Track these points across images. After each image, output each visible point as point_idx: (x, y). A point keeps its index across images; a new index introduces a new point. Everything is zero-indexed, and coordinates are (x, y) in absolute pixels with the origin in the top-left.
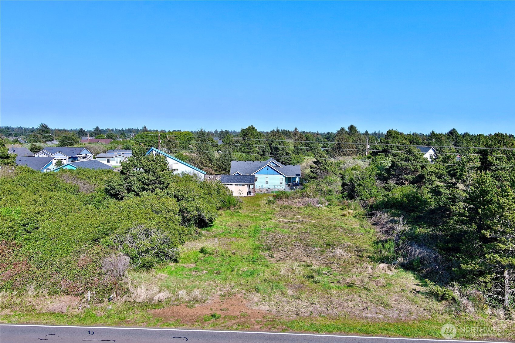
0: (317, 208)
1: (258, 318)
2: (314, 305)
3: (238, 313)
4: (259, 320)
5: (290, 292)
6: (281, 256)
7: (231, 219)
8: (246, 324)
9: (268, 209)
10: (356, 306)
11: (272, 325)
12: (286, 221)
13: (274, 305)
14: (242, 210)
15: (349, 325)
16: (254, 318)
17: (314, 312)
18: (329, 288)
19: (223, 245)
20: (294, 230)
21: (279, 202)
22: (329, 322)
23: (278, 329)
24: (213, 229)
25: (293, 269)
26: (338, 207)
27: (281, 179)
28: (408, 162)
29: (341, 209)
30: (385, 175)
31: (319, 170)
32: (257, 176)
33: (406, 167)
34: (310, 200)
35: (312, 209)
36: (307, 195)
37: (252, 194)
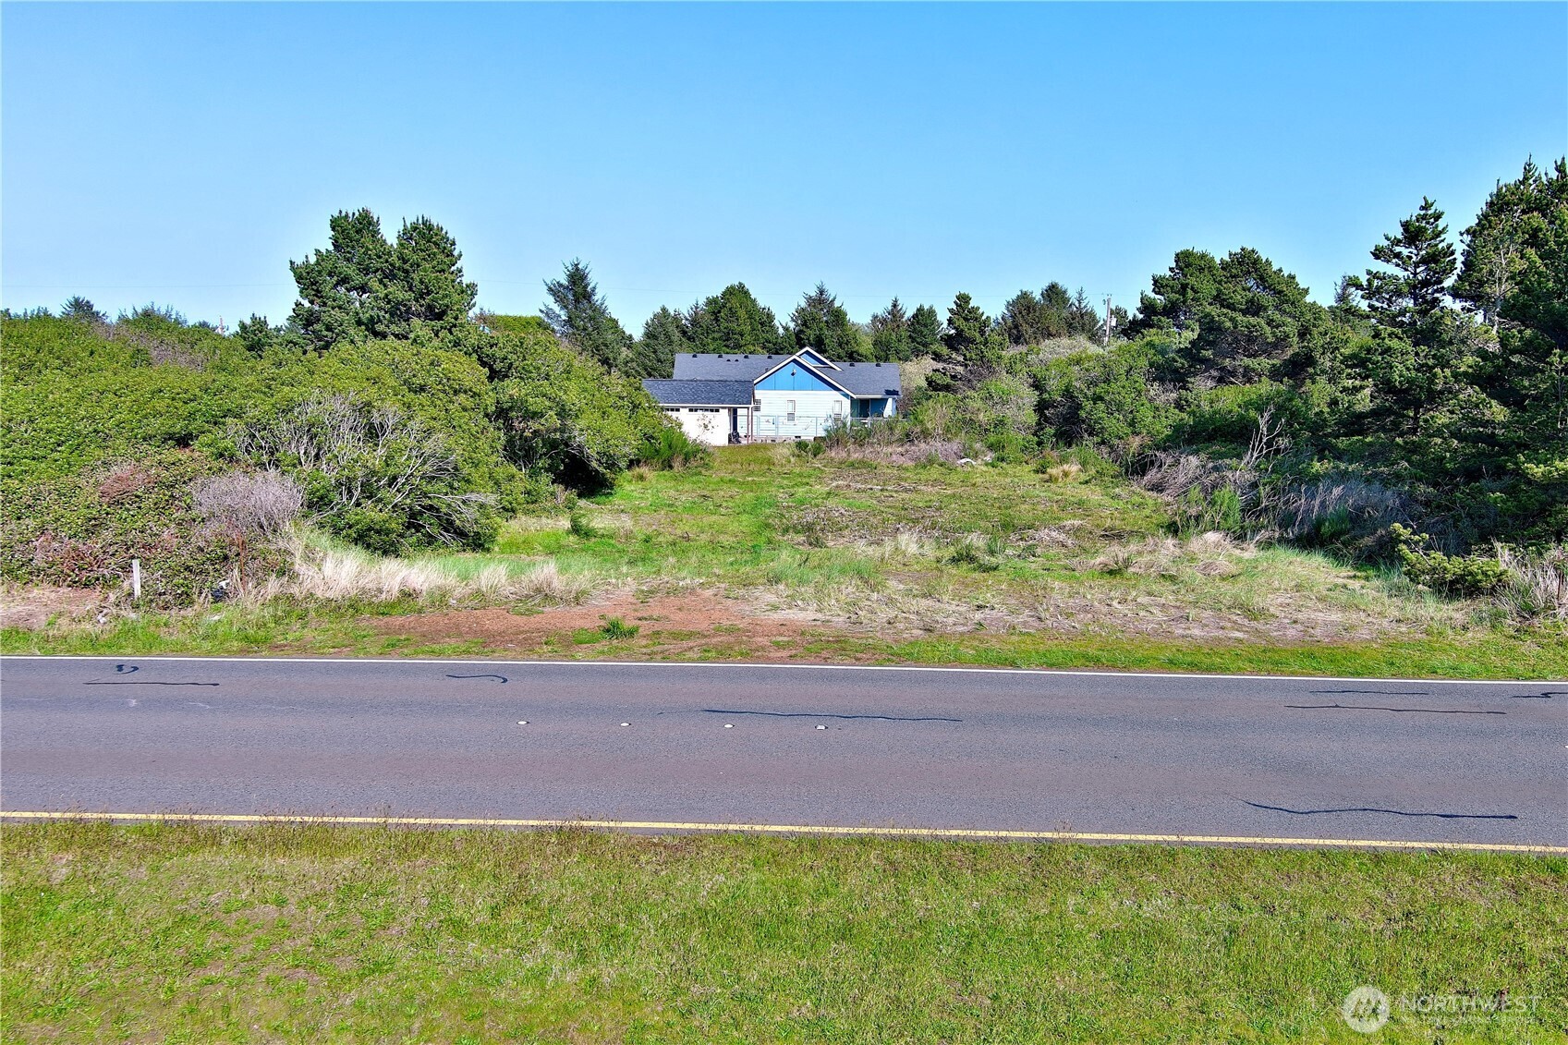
0: (959, 468)
1: (781, 635)
2: (987, 610)
3: (703, 626)
4: (784, 639)
5: (894, 585)
7: (675, 485)
8: (736, 648)
9: (797, 466)
10: (1144, 614)
11: (836, 651)
12: (859, 486)
13: (841, 608)
14: (711, 471)
15: (1128, 651)
16: (767, 635)
17: (991, 625)
19: (650, 524)
20: (888, 504)
21: (833, 454)
22: (1050, 645)
23: (858, 658)
24: (616, 501)
26: (1027, 468)
27: (838, 405)
28: (1256, 314)
29: (1037, 472)
30: (1181, 362)
31: (962, 365)
32: (759, 394)
33: (1252, 332)
34: (935, 447)
35: (944, 470)
36: (926, 434)
37: (744, 442)
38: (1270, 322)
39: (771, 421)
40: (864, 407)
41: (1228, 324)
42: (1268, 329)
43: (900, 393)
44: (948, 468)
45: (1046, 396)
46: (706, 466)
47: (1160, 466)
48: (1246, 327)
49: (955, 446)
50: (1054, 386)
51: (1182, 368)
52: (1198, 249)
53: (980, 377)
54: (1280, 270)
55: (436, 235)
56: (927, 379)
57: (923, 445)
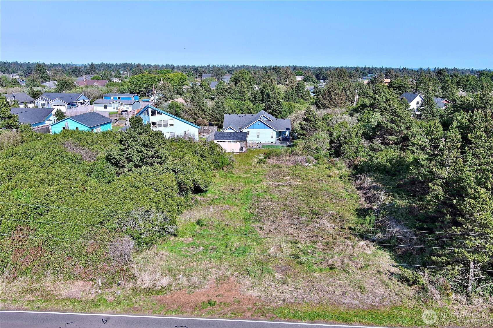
0: (305, 168)
1: (249, 305)
3: (231, 299)
4: (250, 306)
5: (278, 276)
6: (270, 228)
7: (224, 181)
8: (239, 312)
9: (259, 169)
10: (336, 291)
11: (262, 313)
12: (275, 184)
13: (264, 290)
15: (329, 312)
16: (246, 305)
17: (299, 298)
18: (313, 271)
19: (218, 214)
20: (283, 196)
21: (269, 161)
22: (311, 309)
23: (266, 317)
24: (208, 194)
25: (280, 247)
26: (325, 166)
27: (272, 133)
29: (327, 168)
32: (249, 130)
33: (392, 128)
34: (299, 159)
36: (296, 154)
37: (244, 150)
43: (290, 129)
44: (302, 167)
45: (332, 138)
46: (233, 168)
47: (360, 180)
49: (305, 158)
51: (371, 136)
53: (313, 132)
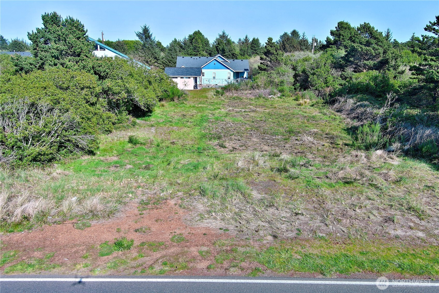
0: (269, 99)
1: (203, 245)
2: (300, 217)
3: (166, 236)
5: (255, 194)
6: (234, 145)
7: (174, 109)
9: (216, 100)
12: (237, 110)
13: (233, 218)
14: (187, 102)
16: (197, 246)
17: (304, 230)
20: (247, 119)
21: (228, 94)
24: (152, 118)
25: (254, 160)
26: (292, 98)
27: (229, 74)
28: (368, 46)
29: (295, 100)
30: (343, 62)
31: (269, 62)
32: (203, 71)
33: (367, 52)
34: (261, 91)
35: (264, 100)
36: (258, 87)
37: (199, 88)
38: (374, 48)
39: (208, 80)
40: (237, 75)
41: (360, 49)
42: (373, 51)
43: (249, 70)
44: (265, 99)
45: (297, 72)
46: (186, 100)
47: (340, 102)
48: (366, 50)
49: (268, 90)
50: (300, 69)
51: (343, 64)
52: (345, 21)
53: (275, 66)
54: (377, 30)
55: (76, 23)
56: (258, 67)
57: (257, 91)
